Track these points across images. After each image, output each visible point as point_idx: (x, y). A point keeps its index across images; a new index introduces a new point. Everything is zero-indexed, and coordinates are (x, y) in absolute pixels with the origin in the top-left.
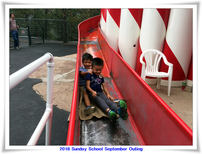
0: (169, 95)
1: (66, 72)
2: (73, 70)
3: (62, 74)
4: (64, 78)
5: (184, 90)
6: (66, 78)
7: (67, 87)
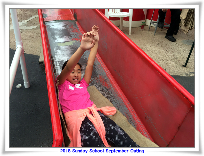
0: (130, 35)
1: (26, 19)
2: (33, 16)
3: (21, 21)
4: (25, 25)
5: (143, 29)
6: (27, 25)
7: (30, 34)
